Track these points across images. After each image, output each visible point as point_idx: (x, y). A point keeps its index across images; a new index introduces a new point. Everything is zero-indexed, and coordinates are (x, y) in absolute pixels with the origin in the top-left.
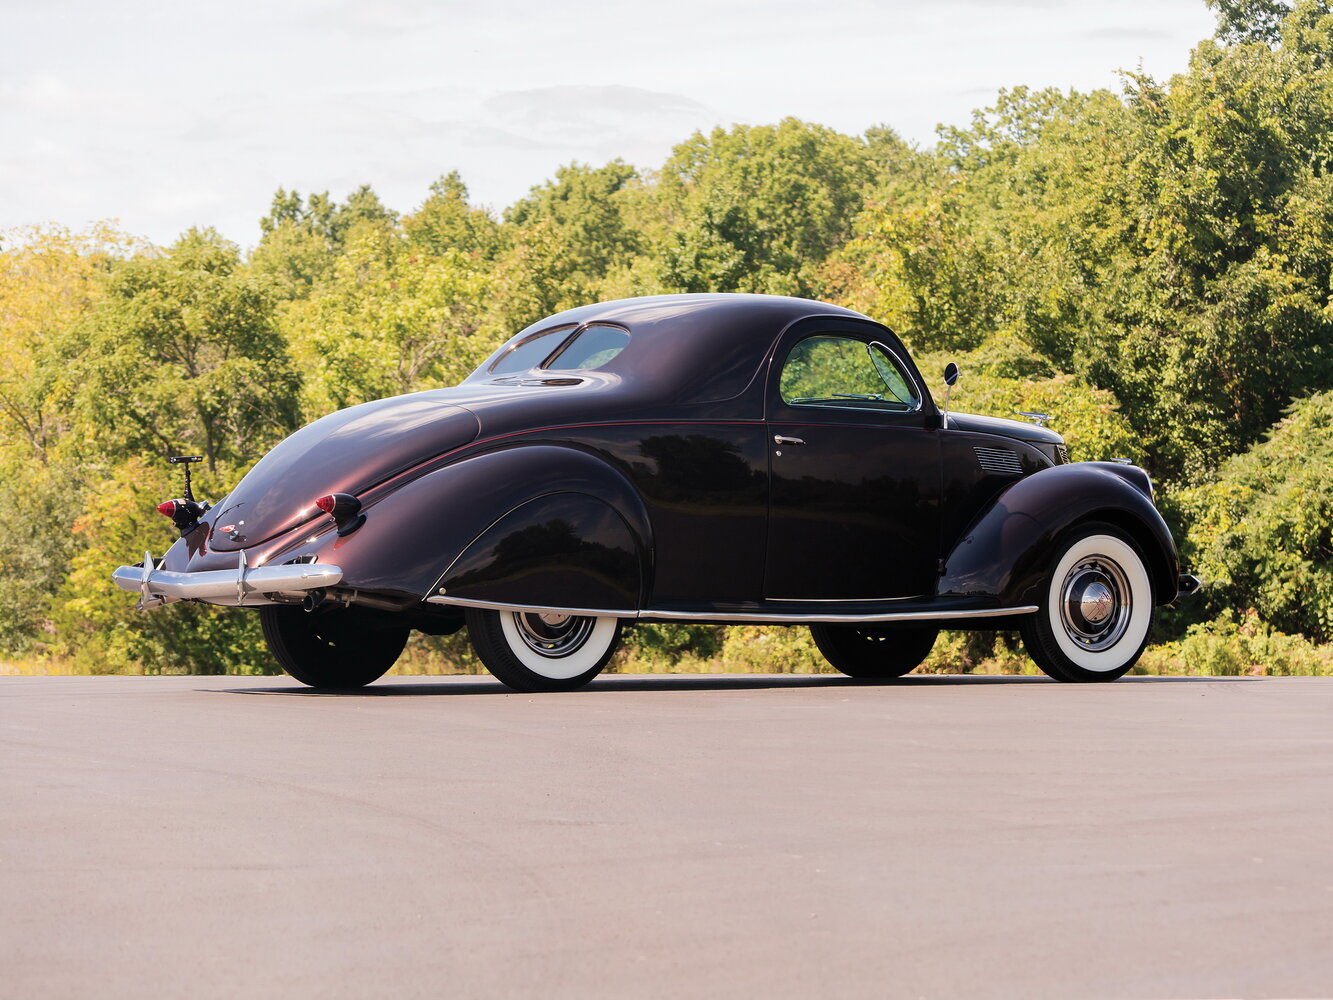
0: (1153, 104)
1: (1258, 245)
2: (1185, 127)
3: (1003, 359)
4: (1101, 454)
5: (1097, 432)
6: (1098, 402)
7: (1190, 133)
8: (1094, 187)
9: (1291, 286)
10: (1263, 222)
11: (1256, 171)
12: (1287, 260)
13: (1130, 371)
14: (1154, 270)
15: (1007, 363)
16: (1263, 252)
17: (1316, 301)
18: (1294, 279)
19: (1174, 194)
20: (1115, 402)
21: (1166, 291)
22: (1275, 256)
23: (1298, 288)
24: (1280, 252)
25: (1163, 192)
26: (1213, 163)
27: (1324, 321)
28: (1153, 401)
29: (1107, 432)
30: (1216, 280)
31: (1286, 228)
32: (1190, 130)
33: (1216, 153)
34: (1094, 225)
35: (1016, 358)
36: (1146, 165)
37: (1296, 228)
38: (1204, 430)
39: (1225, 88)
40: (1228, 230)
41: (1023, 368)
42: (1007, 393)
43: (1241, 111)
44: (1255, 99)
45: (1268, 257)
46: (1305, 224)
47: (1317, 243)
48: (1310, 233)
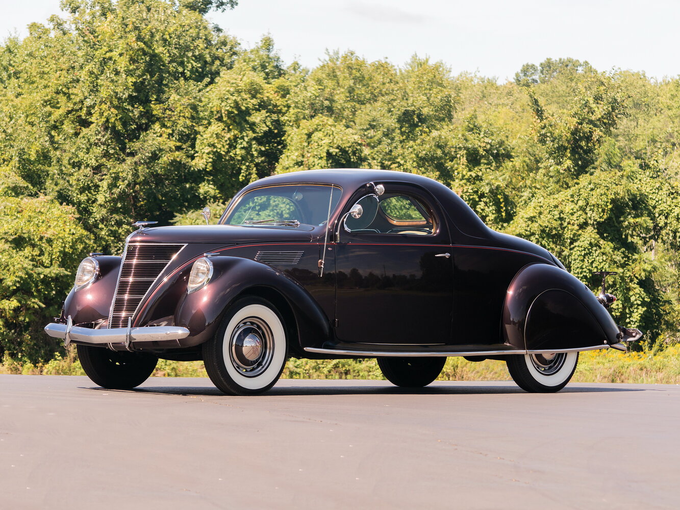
0: (92, 37)
1: (154, 123)
2: (111, 51)
3: (6, 185)
4: (71, 244)
5: (67, 230)
6: (67, 213)
7: (115, 54)
8: (50, 84)
9: (174, 147)
10: (157, 109)
11: (154, 79)
12: (171, 132)
13: (78, 194)
14: (91, 135)
15: (9, 187)
16: (157, 126)
17: (188, 156)
18: (175, 143)
19: (110, 90)
20: (76, 213)
21: (98, 148)
22: (163, 129)
23: (178, 148)
24: (167, 127)
25: (101, 89)
26: (129, 73)
27: (192, 169)
28: (91, 214)
29: (73, 231)
30: (134, 142)
31: (170, 113)
32: (114, 53)
33: (131, 67)
34: (49, 106)
35: (14, 185)
36: (91, 73)
37: (176, 113)
38: (120, 231)
39: (136, 28)
40: (136, 113)
41: (16, 191)
42: (13, 205)
43: (145, 43)
44: (152, 35)
45: (160, 129)
46: (181, 111)
47: (189, 123)
48: (184, 117)
